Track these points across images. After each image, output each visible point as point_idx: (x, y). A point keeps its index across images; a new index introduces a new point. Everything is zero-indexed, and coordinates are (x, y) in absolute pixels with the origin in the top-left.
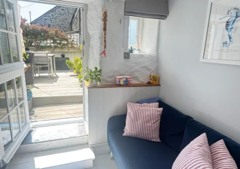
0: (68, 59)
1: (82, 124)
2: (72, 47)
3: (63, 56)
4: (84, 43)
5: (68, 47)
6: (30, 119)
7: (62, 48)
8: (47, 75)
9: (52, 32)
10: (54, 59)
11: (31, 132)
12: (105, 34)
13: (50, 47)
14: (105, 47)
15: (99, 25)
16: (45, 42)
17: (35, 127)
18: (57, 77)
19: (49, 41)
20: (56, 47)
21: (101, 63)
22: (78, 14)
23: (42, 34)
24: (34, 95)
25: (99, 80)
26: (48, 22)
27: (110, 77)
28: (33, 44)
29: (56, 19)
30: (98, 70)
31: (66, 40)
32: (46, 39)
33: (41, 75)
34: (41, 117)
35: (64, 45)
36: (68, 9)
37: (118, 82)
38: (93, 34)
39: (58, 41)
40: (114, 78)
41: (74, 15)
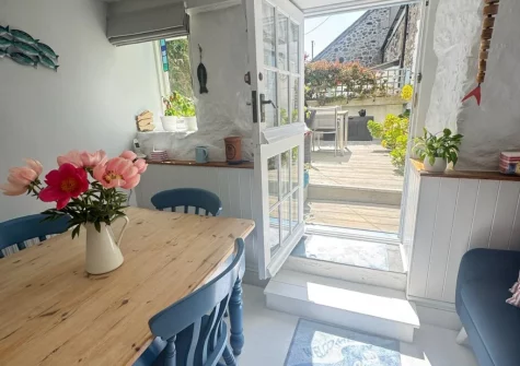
0: (372, 118)
1: (394, 248)
2: (383, 95)
3: (363, 114)
4: (420, 78)
5: (375, 96)
6: (304, 218)
7: (361, 98)
8: (333, 148)
9: (346, 70)
10: (347, 120)
11: (303, 239)
12: (487, 46)
13: (341, 97)
14: (482, 78)
15: (469, 28)
16: (334, 90)
17: (311, 233)
18: (350, 153)
19: (339, 88)
20: (351, 97)
21: (462, 119)
22: (403, 25)
23: (330, 76)
24: (312, 181)
25: (454, 158)
26: (341, 54)
27: (482, 154)
28: (314, 96)
29: (354, 45)
30: (451, 136)
31: (372, 82)
32: (335, 85)
33: (322, 148)
34: (321, 219)
35: (366, 92)
36: (379, 21)
37: (507, 168)
38: (447, 54)
39: (357, 86)
40: (495, 156)
41: (391, 30)
